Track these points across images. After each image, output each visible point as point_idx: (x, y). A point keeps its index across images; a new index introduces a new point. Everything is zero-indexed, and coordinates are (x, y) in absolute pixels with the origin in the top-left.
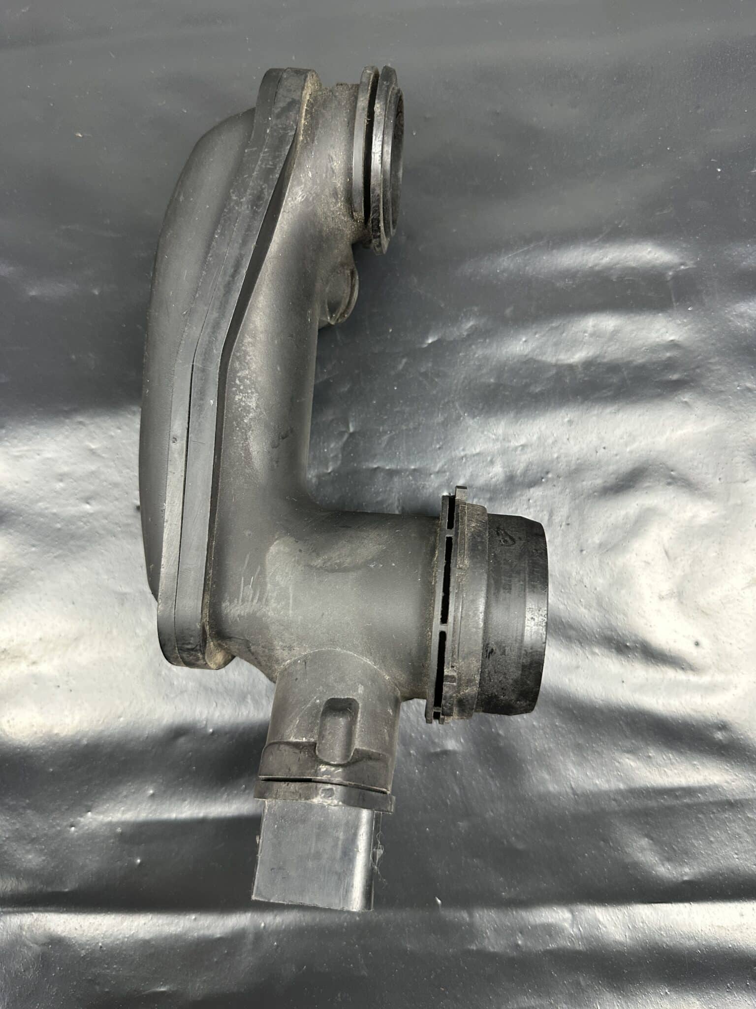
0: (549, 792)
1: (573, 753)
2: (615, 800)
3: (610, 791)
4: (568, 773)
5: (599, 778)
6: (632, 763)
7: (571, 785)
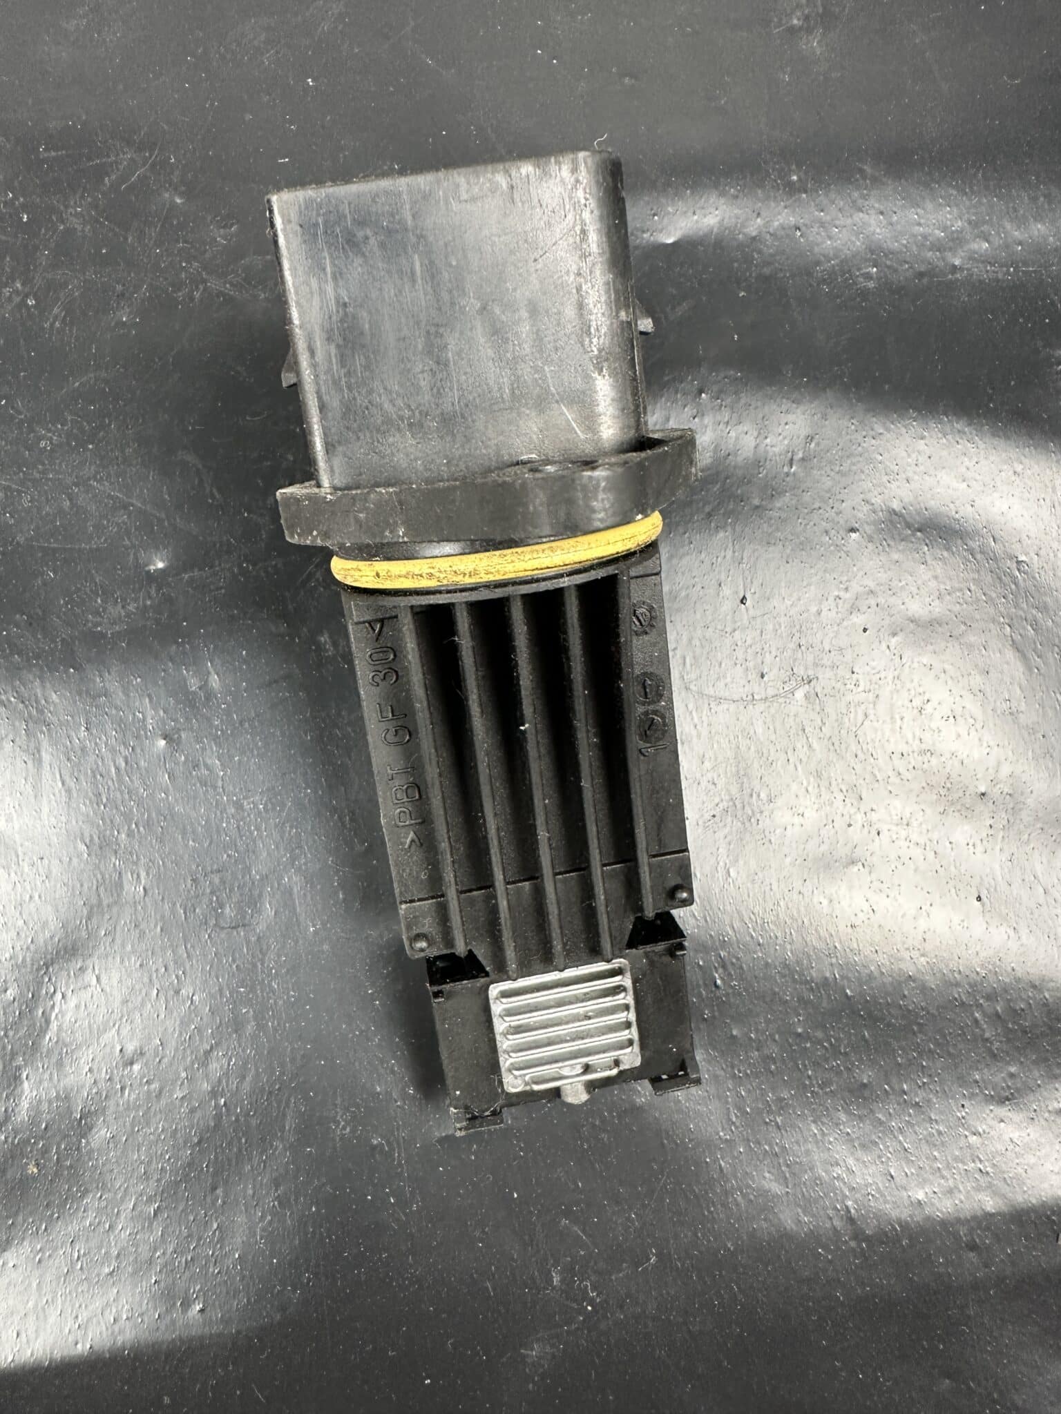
0: (787, 1236)
1: (849, 1113)
2: (972, 1247)
3: (958, 1220)
4: (838, 1171)
5: (923, 1183)
6: (1015, 1135)
7: (848, 1211)
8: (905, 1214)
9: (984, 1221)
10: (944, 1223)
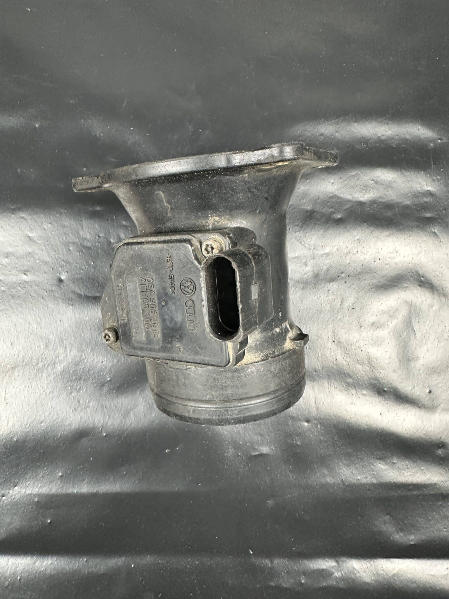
0: (328, 483)
1: (345, 458)
3: (367, 484)
4: (340, 471)
5: (360, 475)
6: (382, 467)
7: (342, 479)
8: (355, 481)
9: (373, 485)
10: (364, 484)
